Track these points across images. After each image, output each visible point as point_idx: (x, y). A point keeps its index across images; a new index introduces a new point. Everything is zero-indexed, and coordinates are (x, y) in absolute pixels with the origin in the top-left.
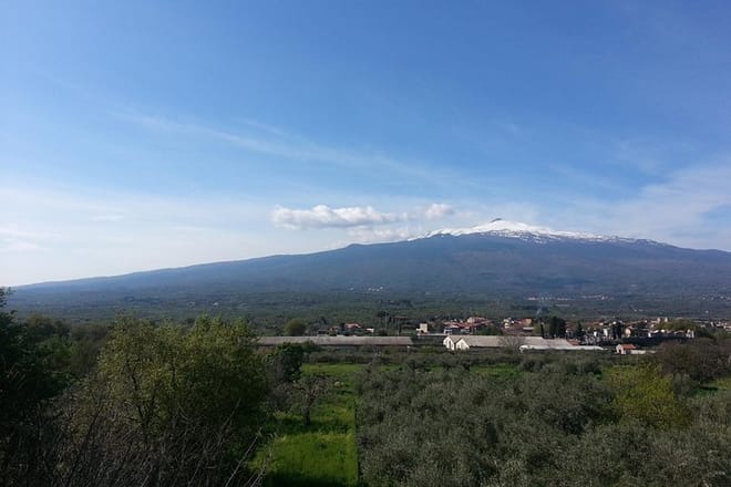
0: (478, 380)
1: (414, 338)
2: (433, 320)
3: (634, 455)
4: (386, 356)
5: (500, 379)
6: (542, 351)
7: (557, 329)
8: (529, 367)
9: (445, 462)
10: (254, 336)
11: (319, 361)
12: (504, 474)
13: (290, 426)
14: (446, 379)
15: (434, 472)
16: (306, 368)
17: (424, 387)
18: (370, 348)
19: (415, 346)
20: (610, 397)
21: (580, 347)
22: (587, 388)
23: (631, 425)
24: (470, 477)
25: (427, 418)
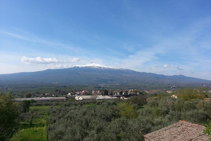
0: (84, 108)
1: (67, 97)
2: (72, 92)
3: (124, 126)
4: (58, 103)
5: (91, 108)
6: (102, 99)
7: (106, 93)
8: (98, 104)
9: (73, 133)
10: (14, 98)
11: (36, 105)
12: (90, 135)
13: (25, 126)
14: (75, 109)
15: (70, 136)
16: (31, 108)
17: (68, 111)
18: (52, 101)
19: (66, 99)
20: (119, 111)
21: (112, 98)
22: (113, 109)
23: (123, 118)
24: (81, 136)
25: (69, 120)
